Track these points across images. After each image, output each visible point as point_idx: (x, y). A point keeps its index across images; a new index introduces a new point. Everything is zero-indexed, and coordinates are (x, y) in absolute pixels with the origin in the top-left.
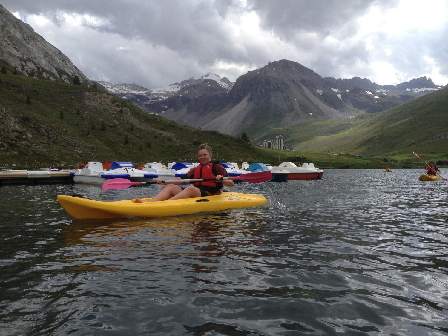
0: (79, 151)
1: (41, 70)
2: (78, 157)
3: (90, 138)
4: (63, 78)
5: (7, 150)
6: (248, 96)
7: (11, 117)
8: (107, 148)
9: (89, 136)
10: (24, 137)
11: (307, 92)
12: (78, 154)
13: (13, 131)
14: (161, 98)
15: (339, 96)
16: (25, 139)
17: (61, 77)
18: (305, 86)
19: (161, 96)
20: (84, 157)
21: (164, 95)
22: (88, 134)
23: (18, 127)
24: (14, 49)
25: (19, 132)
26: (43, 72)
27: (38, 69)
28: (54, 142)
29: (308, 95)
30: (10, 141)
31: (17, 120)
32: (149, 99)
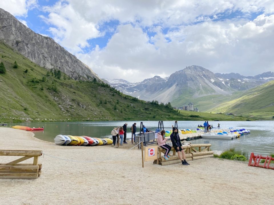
0: (95, 113)
1: (80, 76)
2: (95, 116)
3: (100, 107)
4: (89, 79)
5: (66, 113)
6: (176, 84)
7: (68, 99)
8: (107, 111)
9: (100, 106)
10: (73, 107)
11: (206, 81)
12: (95, 115)
13: (68, 105)
14: (133, 85)
15: (223, 82)
16: (73, 109)
17: (88, 79)
18: (205, 78)
19: (134, 84)
20: (97, 116)
21: (135, 84)
22: (99, 106)
23: (70, 103)
24: (68, 67)
25: (71, 105)
26: (81, 77)
27: (79, 75)
28: (85, 109)
29: (207, 83)
30: (67, 109)
31: (70, 100)
32: (128, 86)
